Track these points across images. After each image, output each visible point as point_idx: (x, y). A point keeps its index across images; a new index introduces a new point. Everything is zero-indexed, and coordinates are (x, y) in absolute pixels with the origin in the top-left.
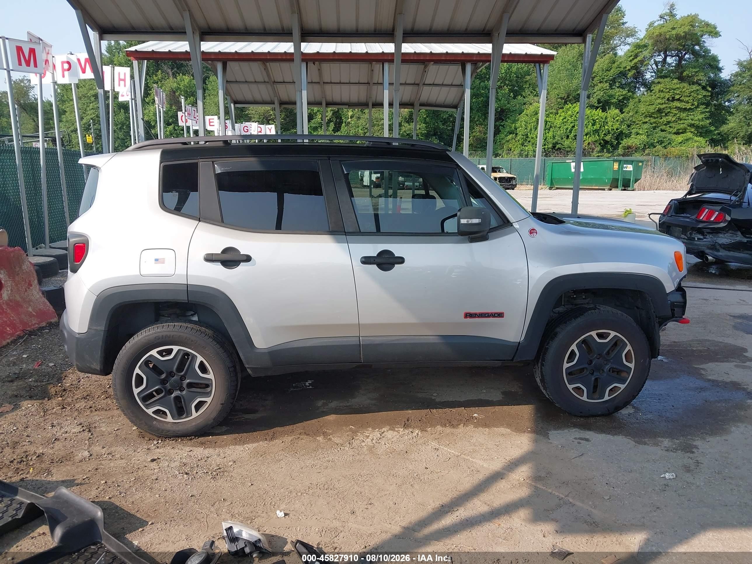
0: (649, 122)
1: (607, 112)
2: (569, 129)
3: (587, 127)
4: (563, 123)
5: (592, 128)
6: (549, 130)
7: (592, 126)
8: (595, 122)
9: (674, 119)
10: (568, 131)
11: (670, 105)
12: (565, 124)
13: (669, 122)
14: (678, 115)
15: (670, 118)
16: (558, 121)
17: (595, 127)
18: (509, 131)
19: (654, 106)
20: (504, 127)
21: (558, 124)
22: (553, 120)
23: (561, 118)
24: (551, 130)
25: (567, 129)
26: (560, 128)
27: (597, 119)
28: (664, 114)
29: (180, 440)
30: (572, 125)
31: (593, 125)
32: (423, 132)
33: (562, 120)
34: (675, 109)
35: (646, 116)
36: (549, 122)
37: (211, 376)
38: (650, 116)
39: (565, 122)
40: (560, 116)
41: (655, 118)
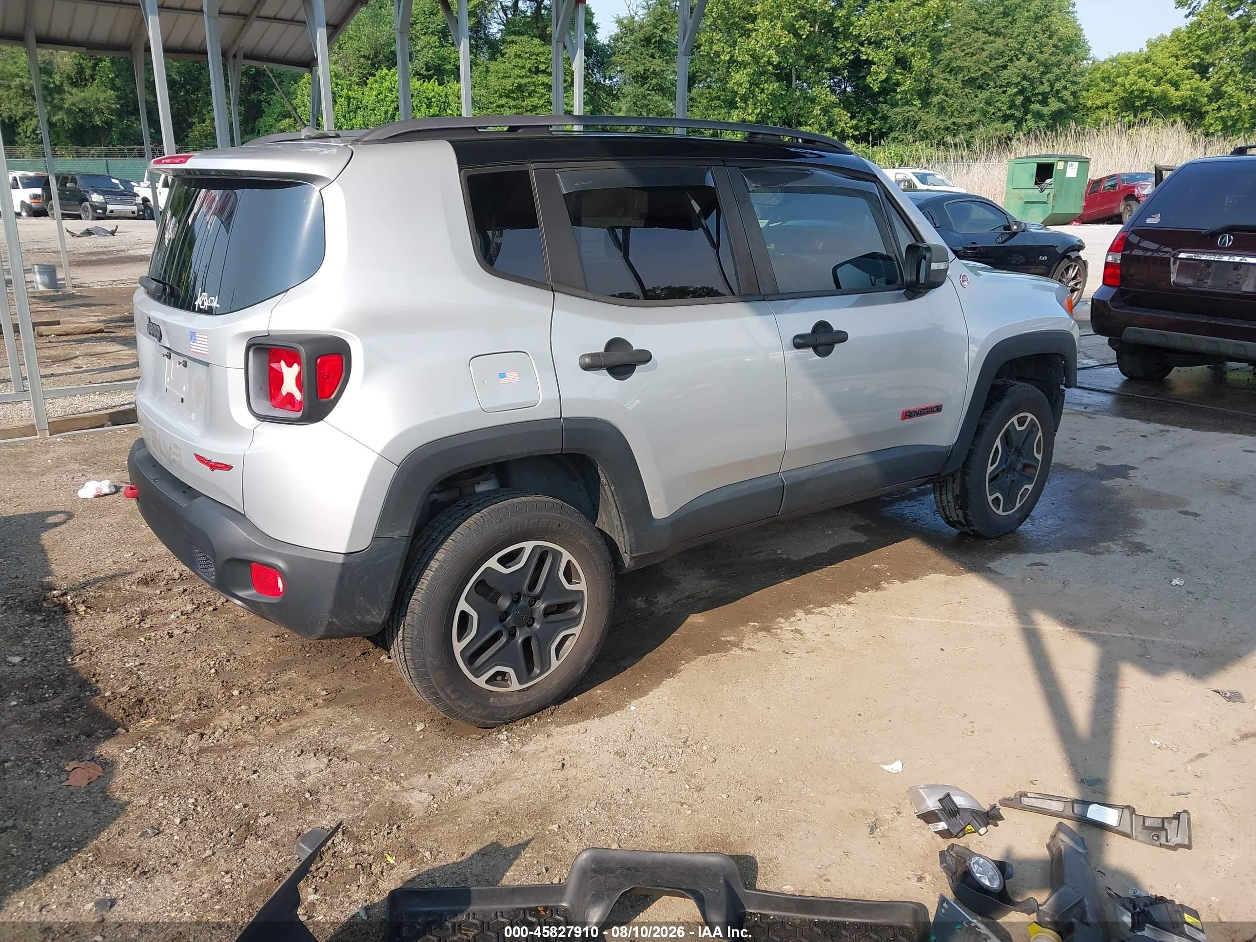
0: (506, 105)
1: (446, 86)
2: (390, 113)
3: (419, 110)
4: (379, 102)
5: (427, 112)
6: (355, 112)
7: (427, 108)
8: (430, 103)
9: (541, 102)
10: (389, 115)
11: (534, 80)
12: (382, 103)
13: (535, 107)
14: (547, 97)
15: (535, 101)
16: (369, 96)
17: (431, 110)
18: (281, 113)
19: (511, 80)
20: (270, 105)
21: (370, 103)
22: (360, 96)
23: (374, 93)
24: (360, 113)
25: (386, 112)
26: (374, 110)
27: (434, 97)
28: (527, 94)
29: (536, 720)
30: (394, 105)
31: (429, 106)
32: (113, 106)
33: (377, 96)
34: (541, 87)
35: (501, 96)
36: (354, 98)
37: (582, 586)
38: (507, 97)
39: (382, 100)
40: (372, 89)
41: (514, 99)
